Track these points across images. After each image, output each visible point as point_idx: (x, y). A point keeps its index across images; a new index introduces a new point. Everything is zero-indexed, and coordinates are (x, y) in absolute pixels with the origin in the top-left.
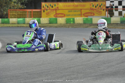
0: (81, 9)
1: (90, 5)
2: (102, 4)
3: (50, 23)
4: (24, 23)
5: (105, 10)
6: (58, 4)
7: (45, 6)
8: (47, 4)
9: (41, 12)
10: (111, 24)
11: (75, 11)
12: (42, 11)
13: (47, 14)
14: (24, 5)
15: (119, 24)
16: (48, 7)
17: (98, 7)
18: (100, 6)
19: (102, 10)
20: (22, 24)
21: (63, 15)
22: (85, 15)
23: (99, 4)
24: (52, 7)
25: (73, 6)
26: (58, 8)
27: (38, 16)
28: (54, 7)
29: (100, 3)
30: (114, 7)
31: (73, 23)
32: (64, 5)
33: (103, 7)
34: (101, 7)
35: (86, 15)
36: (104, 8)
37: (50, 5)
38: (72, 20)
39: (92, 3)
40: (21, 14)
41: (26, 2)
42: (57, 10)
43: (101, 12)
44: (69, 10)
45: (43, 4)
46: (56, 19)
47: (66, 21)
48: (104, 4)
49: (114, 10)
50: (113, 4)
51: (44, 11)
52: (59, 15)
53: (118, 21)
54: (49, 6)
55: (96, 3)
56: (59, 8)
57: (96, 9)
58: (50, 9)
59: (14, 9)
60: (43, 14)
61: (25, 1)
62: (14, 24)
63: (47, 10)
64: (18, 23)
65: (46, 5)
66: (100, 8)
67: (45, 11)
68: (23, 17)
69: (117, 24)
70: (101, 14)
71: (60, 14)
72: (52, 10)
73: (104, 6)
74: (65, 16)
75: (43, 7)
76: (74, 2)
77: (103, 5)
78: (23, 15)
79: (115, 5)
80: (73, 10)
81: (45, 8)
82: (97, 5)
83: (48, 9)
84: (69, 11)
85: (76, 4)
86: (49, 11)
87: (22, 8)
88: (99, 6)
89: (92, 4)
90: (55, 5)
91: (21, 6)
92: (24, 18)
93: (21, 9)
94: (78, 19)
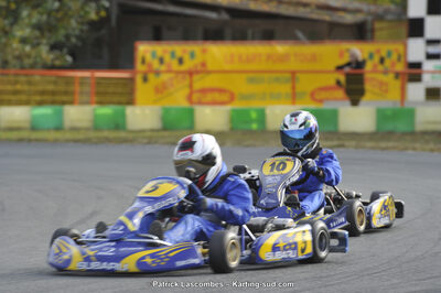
0: (293, 73)
1: (341, 55)
2: (389, 54)
3: (165, 128)
4: (59, 128)
6: (204, 51)
7: (149, 58)
8: (160, 49)
9: (132, 80)
10: (413, 133)
12: (139, 79)
13: (161, 90)
14: (65, 50)
16: (161, 61)
17: (375, 66)
18: (382, 61)
19: (391, 76)
20: (48, 130)
21: (225, 97)
22: (317, 97)
23: (378, 51)
24: (181, 61)
25: (269, 57)
26: (204, 65)
27: (116, 99)
28: (188, 64)
29: (384, 48)
31: (259, 128)
32: (232, 56)
33: (393, 64)
34: (388, 63)
35: (323, 95)
36: (400, 67)
37: (173, 55)
38: (254, 115)
39: (345, 46)
40: (50, 87)
41: (74, 40)
43: (387, 84)
44: (251, 75)
45: (144, 49)
46: (191, 113)
47: (232, 121)
48: (396, 50)
50: (437, 51)
51: (145, 79)
52: (209, 97)
54: (167, 58)
56: (210, 67)
58: (169, 71)
59: (22, 68)
60: (142, 90)
61: (67, 37)
62: (18, 129)
63: (157, 73)
64: (33, 128)
65: (154, 55)
66: (380, 68)
67: (151, 77)
68: (53, 103)
70: (387, 91)
71: (212, 90)
72: (178, 73)
73: (399, 59)
74: (232, 98)
75: (143, 61)
76: (273, 42)
77: (394, 57)
78: (53, 93)
80: (266, 76)
81: (150, 65)
82: (371, 56)
83: (163, 68)
84: (251, 81)
85: (280, 48)
86: (165, 77)
87: (58, 63)
88: (377, 59)
90: (192, 55)
91: (51, 56)
92: (57, 107)
93: (53, 67)
94: (277, 112)
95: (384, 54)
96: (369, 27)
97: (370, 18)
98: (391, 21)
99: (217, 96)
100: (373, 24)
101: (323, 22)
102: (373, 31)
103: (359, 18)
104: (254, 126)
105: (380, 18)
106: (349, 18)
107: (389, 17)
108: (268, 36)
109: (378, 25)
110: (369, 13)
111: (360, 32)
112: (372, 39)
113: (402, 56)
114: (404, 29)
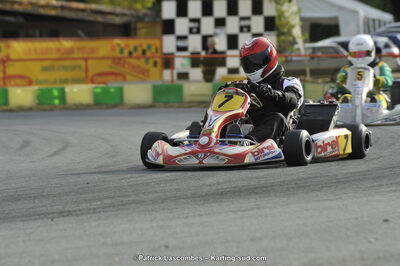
1: (113, 49)
2: (149, 47)
5: (159, 65)
6: (8, 47)
11: (65, 68)
18: (144, 52)
19: (151, 64)
22: (96, 81)
23: (141, 45)
25: (58, 50)
29: (145, 43)
31: (60, 103)
32: (30, 49)
34: (148, 54)
38: (56, 93)
39: (116, 41)
42: (6, 64)
43: (147, 71)
46: (6, 92)
47: (38, 97)
48: (154, 44)
50: (185, 44)
53: (204, 95)
55: (132, 43)
56: (12, 57)
70: (148, 76)
73: (157, 51)
74: (31, 83)
76: (61, 39)
77: (153, 49)
79: (191, 50)
82: (136, 49)
84: (45, 69)
85: (67, 44)
88: (140, 51)
89: (119, 45)
94: (75, 90)
95: (145, 47)
96: (132, 26)
97: (133, 20)
98: (148, 22)
99: (18, 81)
100: (135, 24)
101: (98, 22)
102: (136, 29)
103: (125, 19)
104: (57, 102)
105: (140, 19)
106: (118, 20)
107: (147, 19)
108: (54, 34)
109: (139, 25)
110: (132, 16)
111: (126, 30)
112: (135, 36)
113: (159, 49)
114: (159, 29)
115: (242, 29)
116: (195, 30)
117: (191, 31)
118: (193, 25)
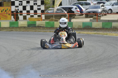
2: (7, 9)
5: (10, 14)
10: (18, 27)
15: (27, 27)
17: (4, 12)
18: (6, 11)
19: (8, 14)
23: (5, 9)
30: (19, 11)
33: (8, 12)
36: (10, 12)
43: (7, 16)
48: (9, 8)
49: (19, 15)
50: (18, 9)
53: (25, 25)
57: (2, 14)
66: (6, 13)
69: (25, 27)
70: (7, 18)
79: (19, 10)
82: (3, 10)
96: (2, 3)
98: (7, 2)
100: (3, 3)
102: (3, 4)
112: (3, 6)
113: (10, 10)
114: (10, 4)
115: (34, 4)
116: (21, 4)
117: (19, 5)
118: (20, 3)
